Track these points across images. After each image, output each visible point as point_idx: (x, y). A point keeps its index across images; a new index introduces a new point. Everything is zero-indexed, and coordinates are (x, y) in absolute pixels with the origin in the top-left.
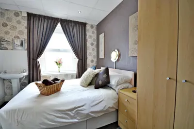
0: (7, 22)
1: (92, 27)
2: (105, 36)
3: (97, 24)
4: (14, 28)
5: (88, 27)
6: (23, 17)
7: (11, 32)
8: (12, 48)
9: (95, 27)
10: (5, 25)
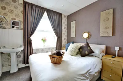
0: (5, 6)
1: (65, 16)
2: (76, 23)
3: (67, 15)
4: (11, 11)
5: (63, 16)
6: (20, 4)
7: (9, 14)
8: (9, 28)
9: (67, 17)
10: (4, 8)
